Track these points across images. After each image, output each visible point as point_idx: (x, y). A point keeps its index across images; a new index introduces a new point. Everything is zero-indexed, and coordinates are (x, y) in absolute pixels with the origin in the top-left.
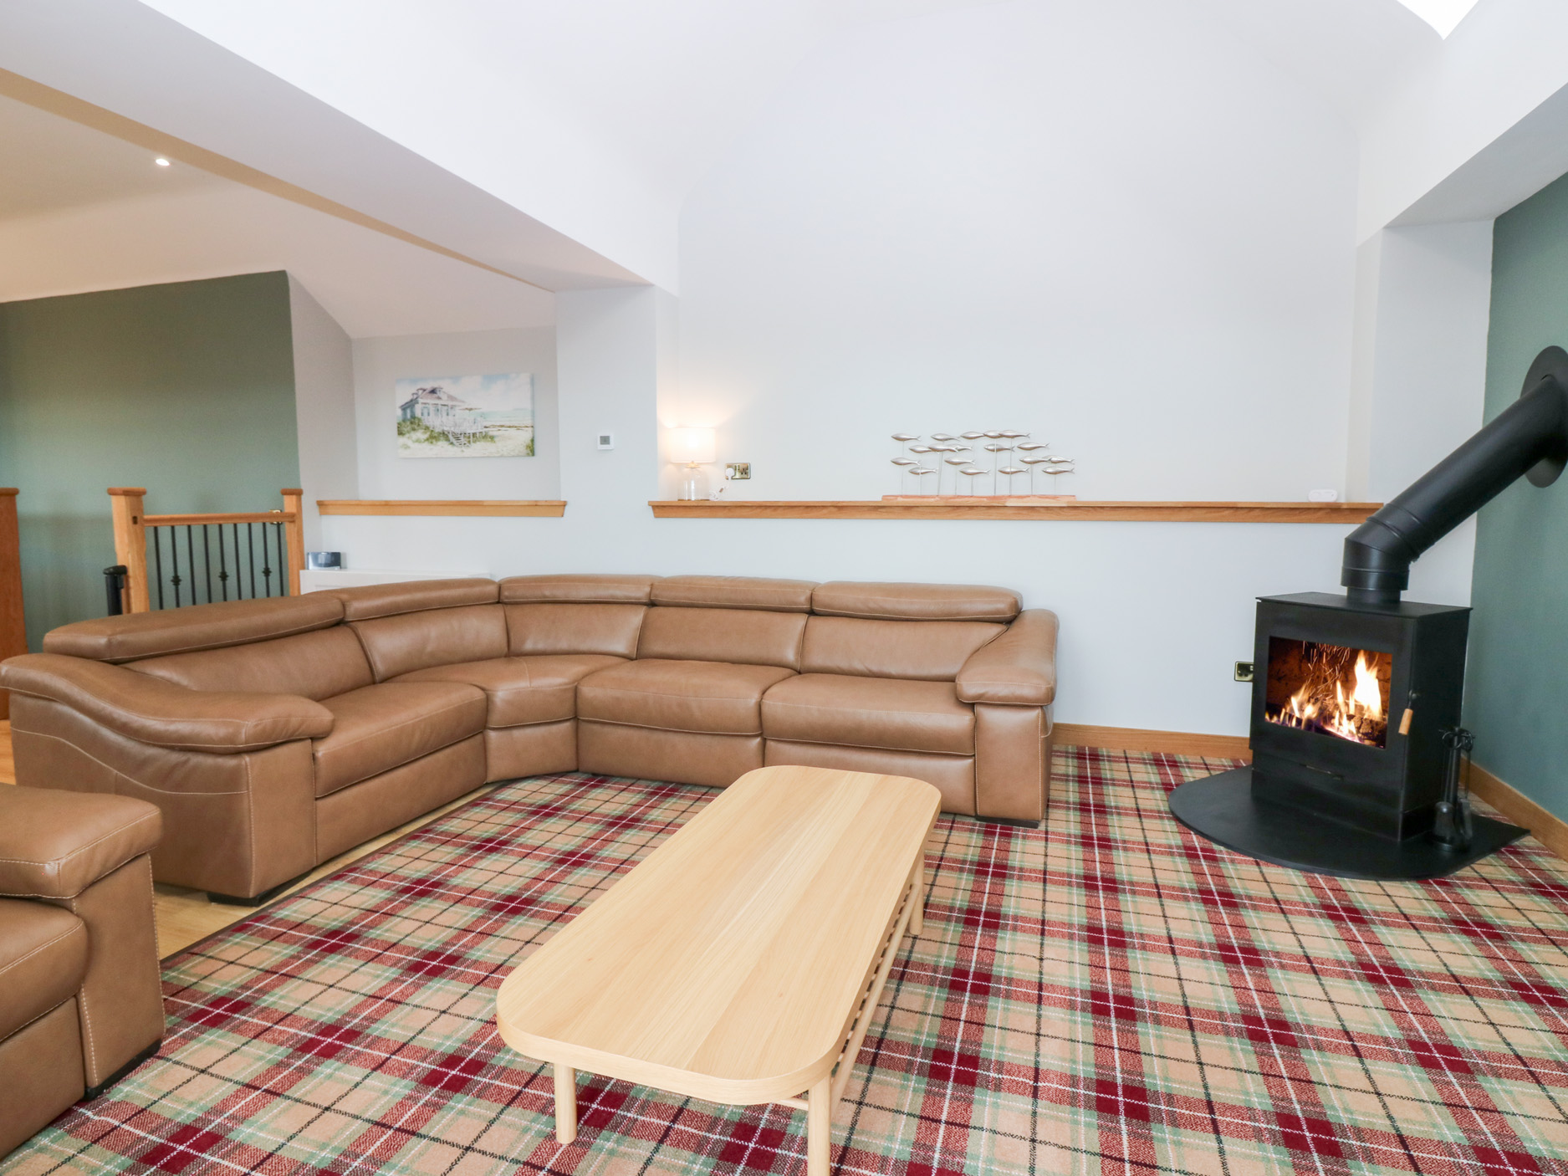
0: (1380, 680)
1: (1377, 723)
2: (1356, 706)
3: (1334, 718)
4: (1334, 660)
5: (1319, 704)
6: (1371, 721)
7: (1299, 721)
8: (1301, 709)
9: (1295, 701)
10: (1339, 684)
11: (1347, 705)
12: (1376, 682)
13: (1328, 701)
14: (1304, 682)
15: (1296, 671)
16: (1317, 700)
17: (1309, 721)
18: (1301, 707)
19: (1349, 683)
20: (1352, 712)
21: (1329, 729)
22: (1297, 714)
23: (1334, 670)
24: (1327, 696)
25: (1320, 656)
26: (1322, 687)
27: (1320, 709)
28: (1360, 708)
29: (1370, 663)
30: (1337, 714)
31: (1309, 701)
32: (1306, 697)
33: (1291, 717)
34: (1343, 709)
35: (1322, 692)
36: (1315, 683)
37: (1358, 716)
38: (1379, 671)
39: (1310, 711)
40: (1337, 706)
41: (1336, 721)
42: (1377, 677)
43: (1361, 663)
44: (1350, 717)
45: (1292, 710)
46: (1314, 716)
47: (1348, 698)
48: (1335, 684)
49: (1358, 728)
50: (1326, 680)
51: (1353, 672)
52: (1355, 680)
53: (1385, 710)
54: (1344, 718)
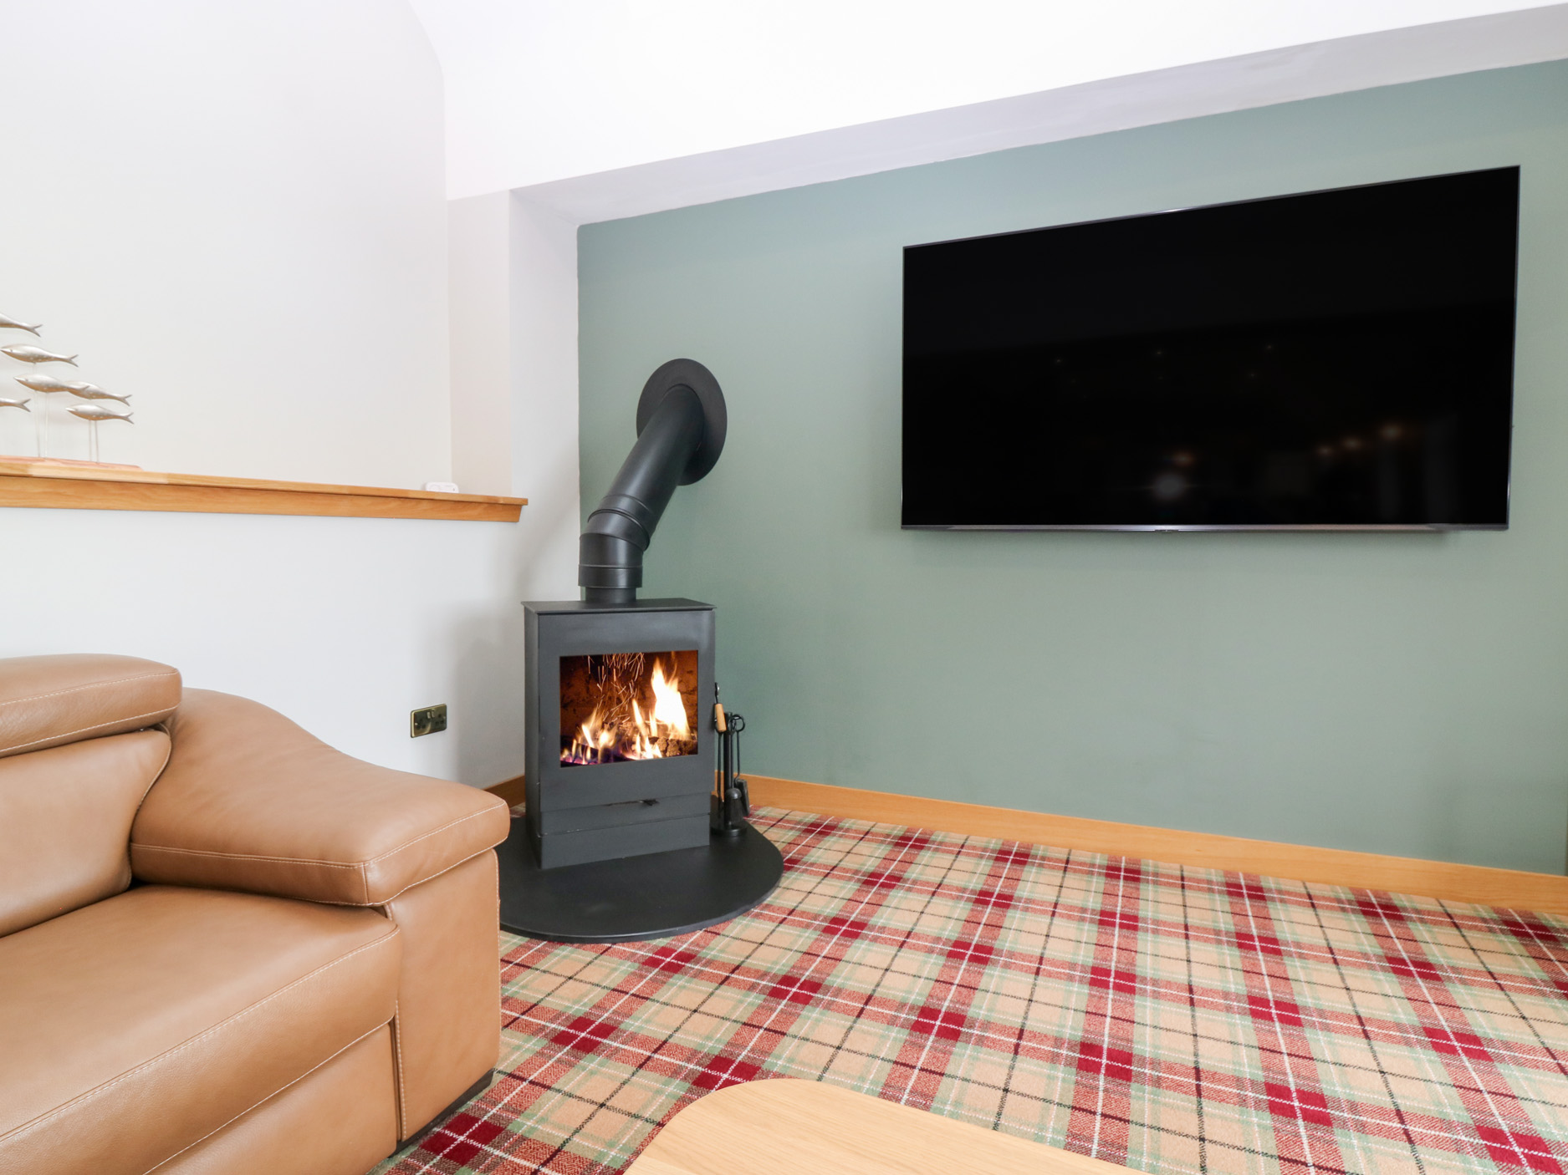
0: (682, 693)
1: (685, 744)
2: (658, 726)
3: (634, 743)
4: (626, 676)
5: (615, 730)
6: (678, 742)
7: (594, 752)
8: (595, 738)
9: (586, 730)
10: (635, 704)
11: (648, 726)
12: (678, 696)
13: (626, 725)
14: (594, 706)
15: (584, 695)
16: (612, 725)
17: (606, 750)
18: (595, 735)
19: (647, 700)
20: (654, 733)
21: (630, 756)
22: (591, 744)
23: (628, 688)
24: (623, 718)
25: (610, 673)
26: (616, 709)
27: (617, 734)
28: (663, 728)
29: (668, 674)
30: (637, 739)
31: (603, 727)
32: (599, 723)
33: (584, 748)
34: (644, 731)
35: (617, 714)
36: (607, 706)
37: (662, 738)
38: (680, 682)
39: (606, 739)
40: (636, 730)
41: (637, 747)
42: (679, 690)
43: (658, 676)
44: (653, 740)
45: (584, 740)
46: (611, 744)
47: (648, 719)
48: (630, 703)
49: (664, 752)
50: (619, 701)
51: (651, 687)
52: (653, 696)
53: (693, 727)
54: (647, 741)
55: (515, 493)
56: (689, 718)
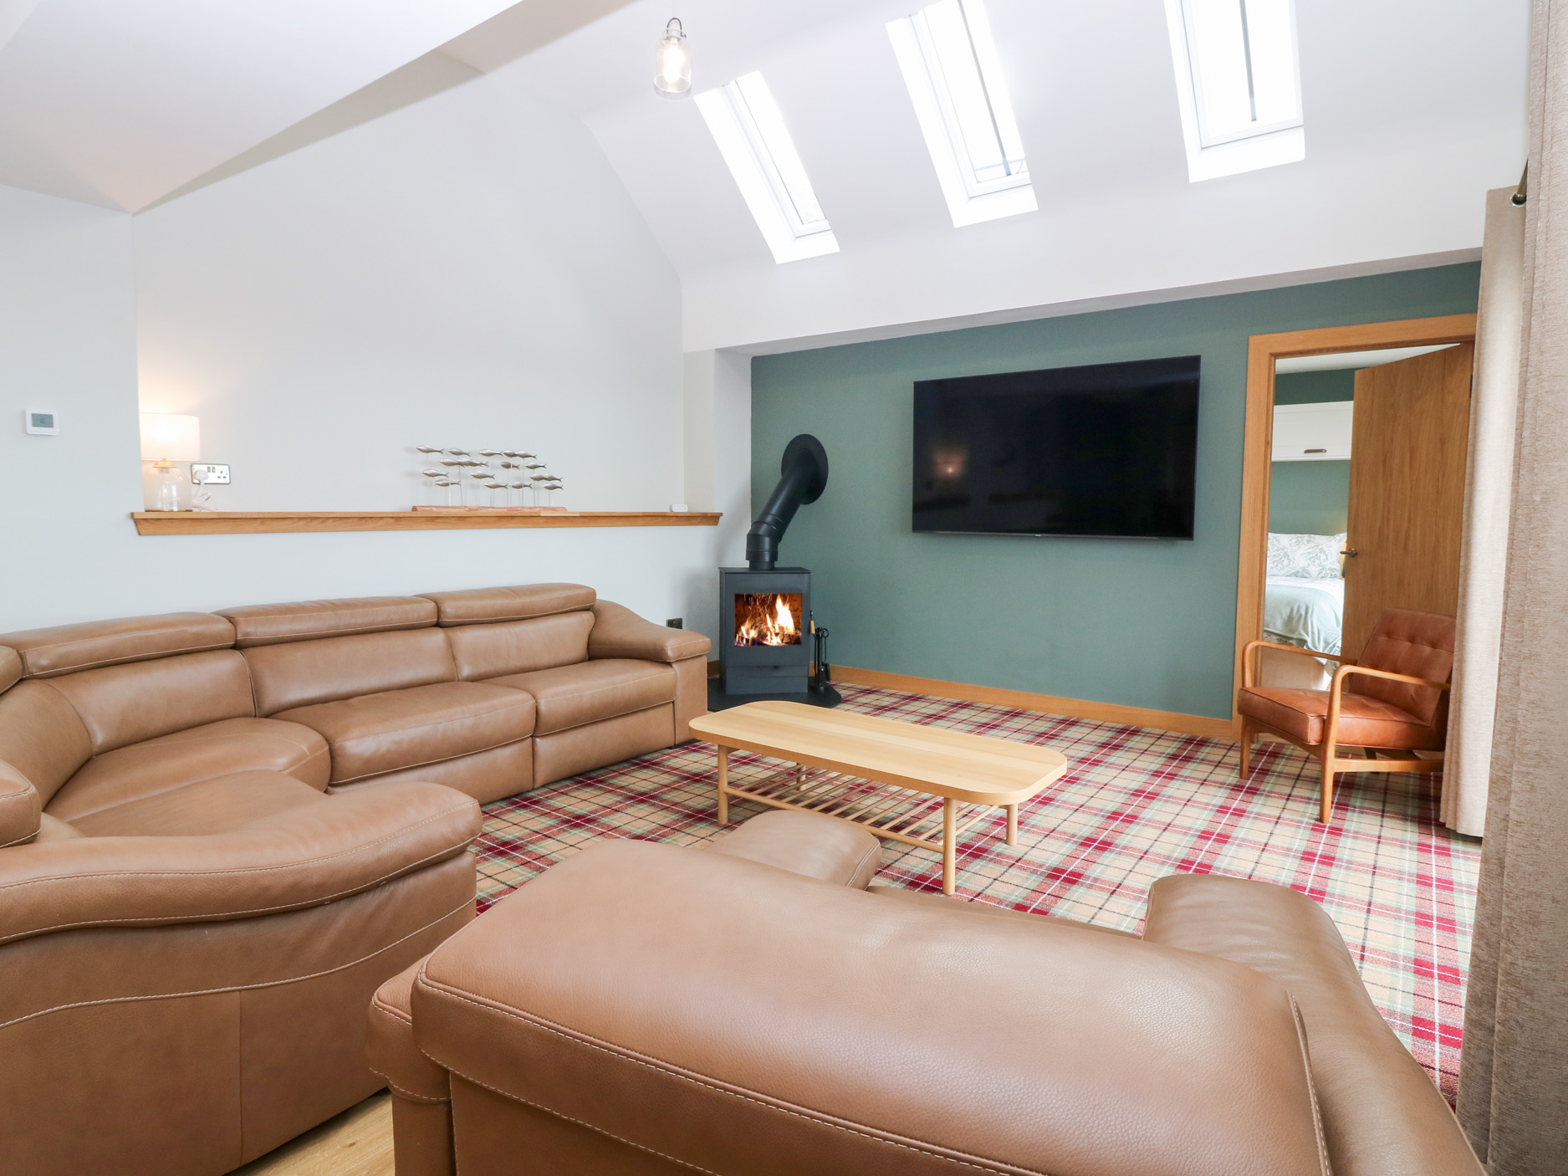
0: (791, 611)
1: (793, 636)
2: (779, 627)
3: (767, 636)
4: (763, 602)
5: (758, 629)
6: (789, 636)
7: (747, 640)
8: (748, 633)
9: (743, 629)
10: (768, 616)
11: (774, 627)
12: (789, 612)
13: (763, 627)
14: (747, 617)
15: (742, 612)
16: (756, 627)
17: (753, 640)
18: (748, 632)
19: (774, 615)
20: (777, 631)
21: (765, 642)
22: (746, 636)
23: (764, 608)
24: (762, 623)
25: (755, 601)
26: (758, 619)
27: (759, 632)
28: (782, 628)
29: (784, 601)
30: (769, 634)
31: (752, 628)
32: (750, 626)
33: (742, 638)
34: (772, 630)
35: (759, 621)
36: (754, 617)
37: (781, 633)
38: (790, 606)
39: (753, 634)
40: (768, 629)
41: (769, 638)
43: (779, 602)
44: (777, 634)
45: (742, 634)
46: (756, 636)
47: (774, 623)
48: (765, 616)
49: (782, 640)
50: (760, 615)
51: (775, 608)
52: (776, 612)
53: (797, 628)
54: (774, 635)
55: (717, 510)
56: (795, 623)
